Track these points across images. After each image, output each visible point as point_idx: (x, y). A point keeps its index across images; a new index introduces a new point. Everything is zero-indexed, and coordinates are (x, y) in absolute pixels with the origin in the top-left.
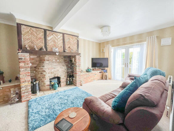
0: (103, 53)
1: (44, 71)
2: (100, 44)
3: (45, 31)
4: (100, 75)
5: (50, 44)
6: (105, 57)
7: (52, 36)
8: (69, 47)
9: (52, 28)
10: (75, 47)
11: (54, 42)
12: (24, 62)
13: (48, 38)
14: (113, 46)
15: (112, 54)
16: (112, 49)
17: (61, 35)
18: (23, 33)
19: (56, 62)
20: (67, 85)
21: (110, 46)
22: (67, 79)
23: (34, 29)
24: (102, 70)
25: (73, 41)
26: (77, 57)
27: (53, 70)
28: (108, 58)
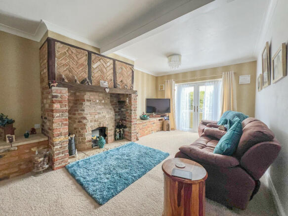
0: (163, 92)
1: (85, 118)
2: (157, 78)
3: (90, 53)
4: (159, 123)
5: (96, 74)
6: (166, 98)
7: (99, 63)
8: (122, 81)
9: (98, 50)
10: (129, 81)
11: (102, 71)
12: (60, 102)
13: (94, 66)
14: (177, 82)
15: (176, 92)
16: (176, 87)
17: (111, 61)
18: (57, 54)
19: (100, 103)
20: (115, 140)
21: (173, 82)
23: (74, 50)
24: (161, 116)
25: (127, 72)
26: (133, 95)
27: (97, 117)
28: (169, 100)
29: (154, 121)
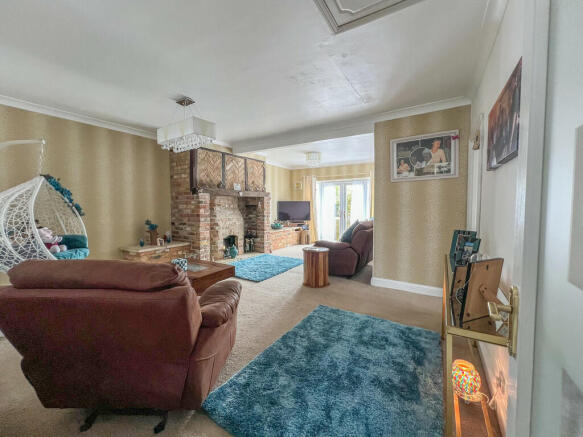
0: (300, 192)
1: (217, 225)
2: (291, 172)
3: (224, 154)
4: (296, 234)
5: (229, 177)
6: (304, 200)
7: (231, 164)
8: (253, 182)
9: (231, 150)
10: (261, 182)
11: (234, 172)
12: (204, 207)
13: (228, 168)
14: (319, 179)
15: (318, 192)
16: (317, 185)
17: (243, 161)
18: (199, 160)
19: (229, 208)
20: (245, 252)
21: (314, 179)
22: (245, 242)
23: (211, 154)
24: (299, 225)
25: (258, 171)
26: (266, 198)
27: (228, 223)
28: (309, 203)
29: (289, 231)
